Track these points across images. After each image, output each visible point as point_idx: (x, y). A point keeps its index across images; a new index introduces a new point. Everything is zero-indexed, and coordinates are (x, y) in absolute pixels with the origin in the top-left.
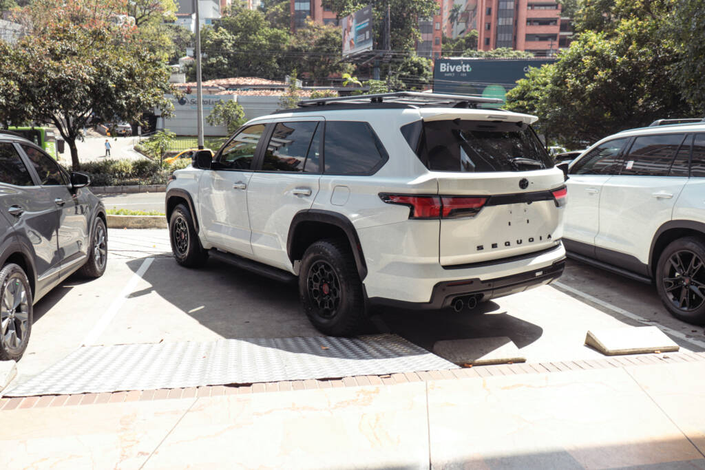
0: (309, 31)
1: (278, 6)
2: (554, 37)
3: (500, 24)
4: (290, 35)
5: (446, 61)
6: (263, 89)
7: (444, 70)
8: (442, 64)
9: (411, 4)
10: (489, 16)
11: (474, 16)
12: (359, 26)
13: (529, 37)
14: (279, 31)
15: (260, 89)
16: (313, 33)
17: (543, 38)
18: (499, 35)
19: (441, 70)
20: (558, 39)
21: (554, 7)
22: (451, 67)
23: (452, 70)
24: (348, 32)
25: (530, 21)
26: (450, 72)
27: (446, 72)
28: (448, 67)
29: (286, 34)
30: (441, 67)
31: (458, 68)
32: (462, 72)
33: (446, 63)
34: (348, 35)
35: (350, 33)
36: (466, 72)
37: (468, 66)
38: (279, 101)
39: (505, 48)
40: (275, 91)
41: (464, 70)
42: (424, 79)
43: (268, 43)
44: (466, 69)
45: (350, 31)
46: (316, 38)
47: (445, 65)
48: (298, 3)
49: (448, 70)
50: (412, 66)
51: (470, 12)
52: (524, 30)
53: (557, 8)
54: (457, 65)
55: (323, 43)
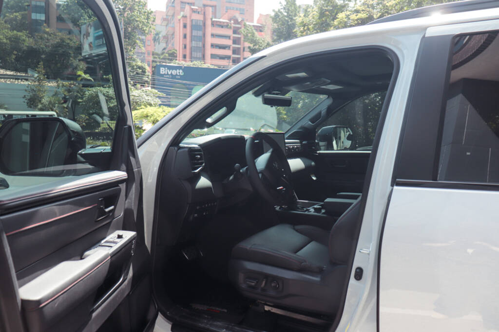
0: (46, 36)
1: (17, 14)
2: (228, 57)
3: (193, 45)
4: (29, 37)
5: (165, 66)
6: (7, 78)
7: (164, 73)
8: (161, 68)
9: (135, 22)
10: (185, 40)
11: (172, 39)
12: (97, 33)
13: (213, 56)
14: (19, 34)
15: (4, 78)
16: (50, 38)
17: (222, 58)
18: (193, 53)
19: (161, 73)
20: (231, 58)
21: (228, 38)
22: (168, 71)
23: (170, 73)
24: (87, 37)
25: (213, 46)
26: (168, 74)
27: (165, 74)
28: (166, 71)
29: (25, 36)
30: (161, 71)
31: (174, 72)
32: (177, 75)
33: (165, 68)
34: (87, 39)
35: (88, 38)
36: (180, 75)
37: (181, 71)
38: (27, 89)
39: (199, 62)
40: (20, 81)
41: (178, 74)
42: (147, 79)
43: (8, 42)
44: (179, 73)
45: (89, 36)
46: (52, 42)
47: (164, 69)
48: (35, 14)
49: (166, 73)
50: (137, 68)
51: (169, 36)
52: (209, 51)
53: (230, 39)
54: (173, 70)
55: (59, 46)
